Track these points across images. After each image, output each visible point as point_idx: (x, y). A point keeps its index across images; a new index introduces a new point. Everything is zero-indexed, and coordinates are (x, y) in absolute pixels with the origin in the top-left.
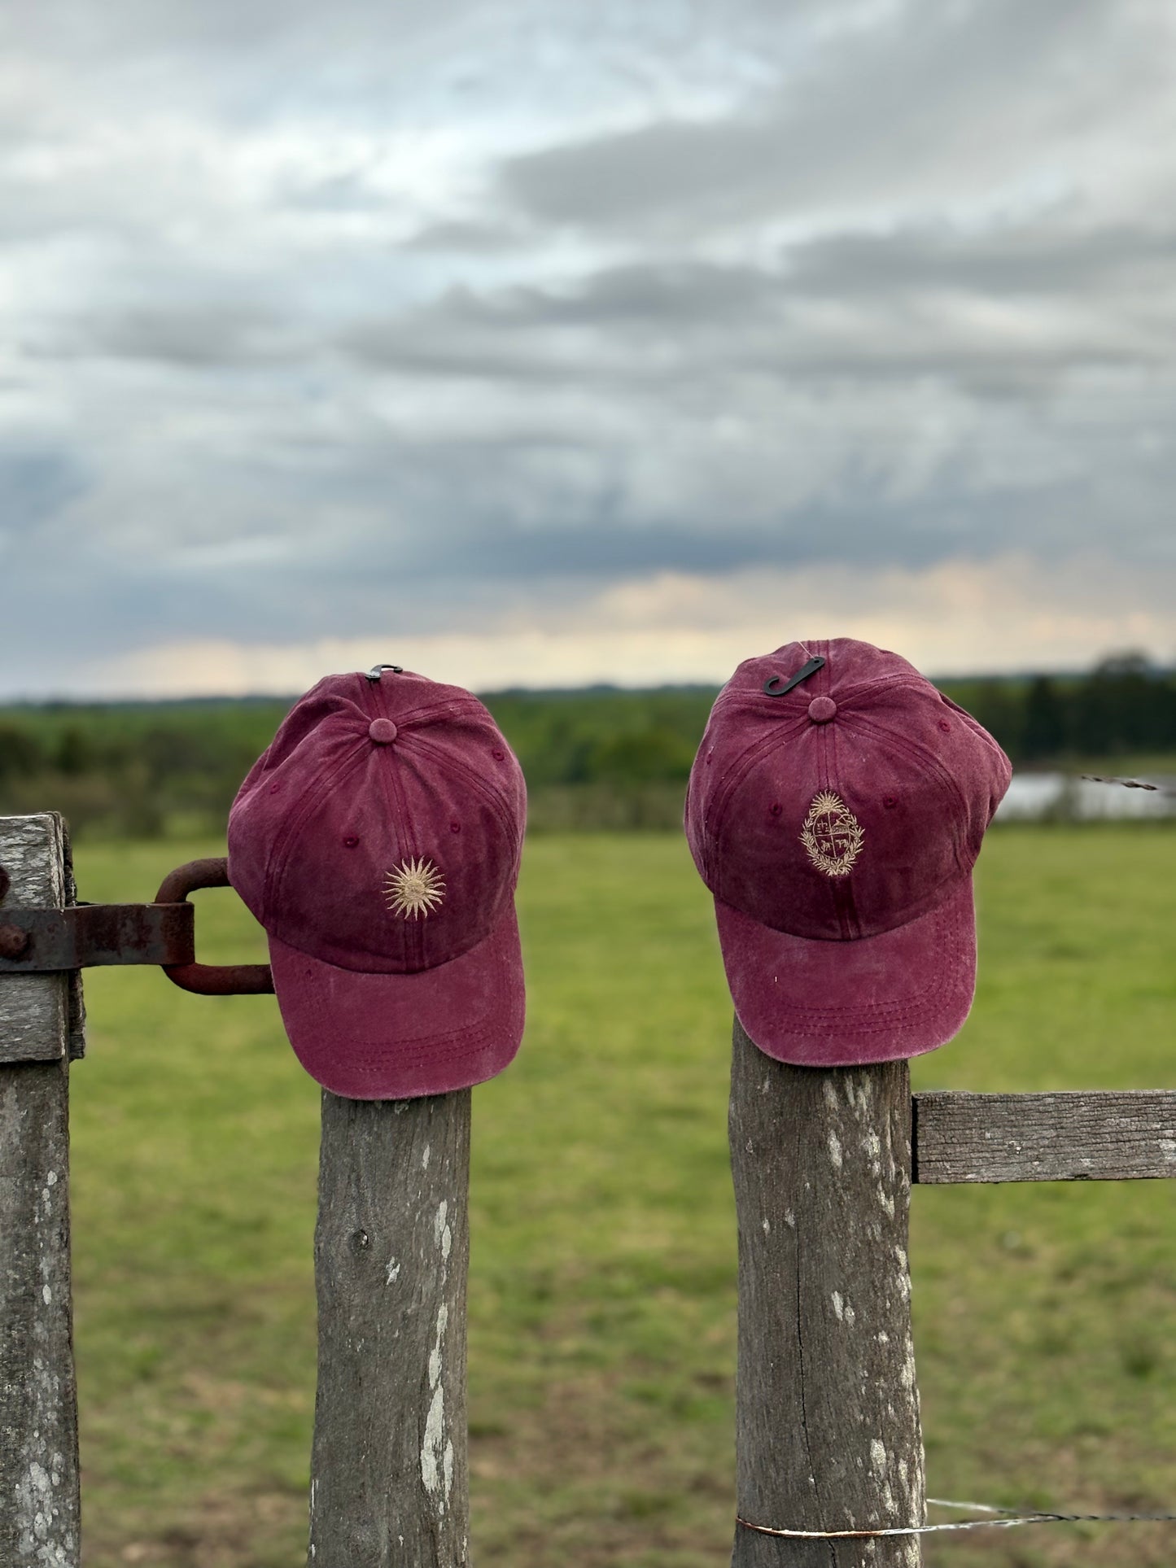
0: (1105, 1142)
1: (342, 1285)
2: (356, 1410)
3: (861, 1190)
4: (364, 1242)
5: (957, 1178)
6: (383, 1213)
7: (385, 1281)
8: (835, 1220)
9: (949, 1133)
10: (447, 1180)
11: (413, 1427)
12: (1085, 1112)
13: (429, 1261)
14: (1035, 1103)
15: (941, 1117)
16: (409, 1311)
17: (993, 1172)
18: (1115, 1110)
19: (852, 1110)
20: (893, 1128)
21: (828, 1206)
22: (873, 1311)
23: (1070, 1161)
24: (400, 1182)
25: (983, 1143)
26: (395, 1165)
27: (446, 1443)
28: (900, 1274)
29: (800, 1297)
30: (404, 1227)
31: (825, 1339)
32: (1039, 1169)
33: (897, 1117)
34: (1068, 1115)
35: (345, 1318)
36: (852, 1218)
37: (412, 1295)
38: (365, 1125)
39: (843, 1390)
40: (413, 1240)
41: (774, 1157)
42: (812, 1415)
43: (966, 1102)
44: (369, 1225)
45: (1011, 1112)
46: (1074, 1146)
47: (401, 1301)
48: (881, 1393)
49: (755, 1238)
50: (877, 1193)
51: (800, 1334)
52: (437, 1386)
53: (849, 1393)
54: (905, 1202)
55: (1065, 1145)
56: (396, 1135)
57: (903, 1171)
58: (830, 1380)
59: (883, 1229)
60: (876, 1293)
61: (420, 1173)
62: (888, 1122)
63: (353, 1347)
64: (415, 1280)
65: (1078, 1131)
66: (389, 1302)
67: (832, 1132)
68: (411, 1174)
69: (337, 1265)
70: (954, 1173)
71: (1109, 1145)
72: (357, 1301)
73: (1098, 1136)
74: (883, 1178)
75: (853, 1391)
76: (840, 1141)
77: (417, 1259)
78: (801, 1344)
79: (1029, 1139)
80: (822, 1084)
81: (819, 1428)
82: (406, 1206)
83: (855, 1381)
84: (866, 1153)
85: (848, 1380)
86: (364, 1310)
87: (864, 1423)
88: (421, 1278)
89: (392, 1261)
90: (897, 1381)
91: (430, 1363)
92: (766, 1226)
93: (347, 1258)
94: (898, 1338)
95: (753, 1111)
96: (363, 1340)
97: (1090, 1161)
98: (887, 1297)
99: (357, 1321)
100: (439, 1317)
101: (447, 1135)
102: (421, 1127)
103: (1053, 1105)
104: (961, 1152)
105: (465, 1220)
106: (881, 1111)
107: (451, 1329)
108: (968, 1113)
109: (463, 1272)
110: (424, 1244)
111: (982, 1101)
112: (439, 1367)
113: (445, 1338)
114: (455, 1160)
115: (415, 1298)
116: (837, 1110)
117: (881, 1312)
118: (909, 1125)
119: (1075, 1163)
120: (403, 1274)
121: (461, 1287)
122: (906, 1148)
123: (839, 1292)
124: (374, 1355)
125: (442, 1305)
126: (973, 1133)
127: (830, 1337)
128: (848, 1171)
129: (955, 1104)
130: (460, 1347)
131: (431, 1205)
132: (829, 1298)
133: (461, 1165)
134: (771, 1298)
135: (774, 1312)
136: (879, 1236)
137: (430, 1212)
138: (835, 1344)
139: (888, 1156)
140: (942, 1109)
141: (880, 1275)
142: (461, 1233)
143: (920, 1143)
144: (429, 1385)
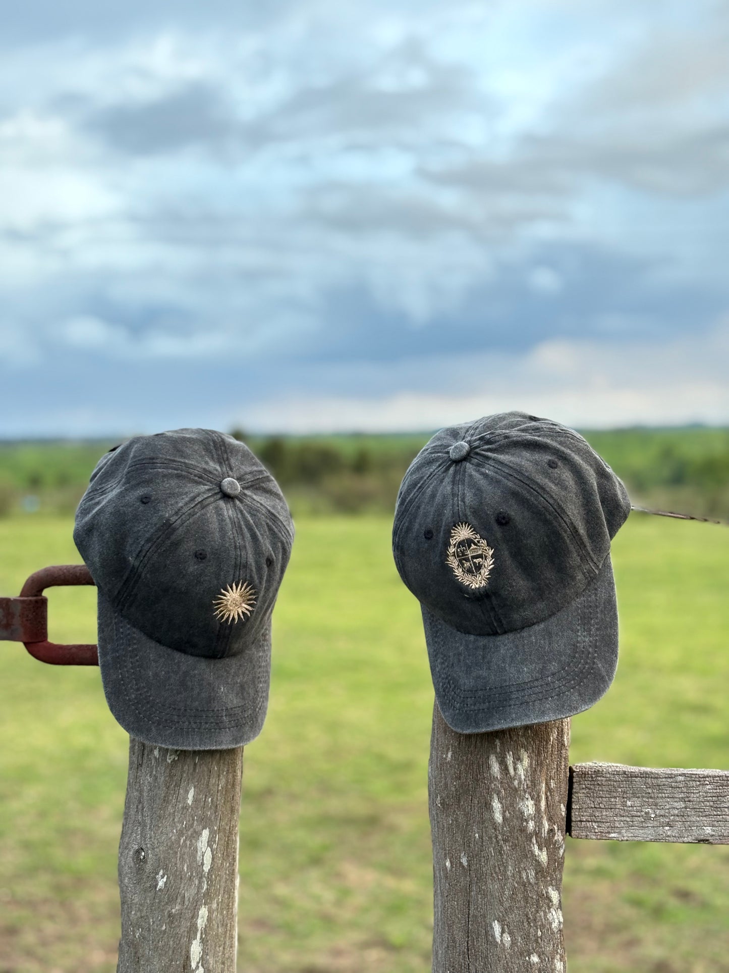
0: (724, 815)
1: (127, 887)
3: (518, 843)
4: (142, 857)
5: (603, 836)
6: (155, 836)
7: (156, 888)
8: (496, 865)
9: (598, 799)
10: (209, 813)
12: (709, 789)
13: (192, 874)
14: (669, 780)
15: (592, 787)
16: (173, 910)
17: (632, 833)
19: (512, 779)
20: (549, 794)
21: (491, 853)
22: (526, 937)
23: (695, 828)
24: (170, 813)
25: (624, 810)
26: (166, 800)
28: (551, 909)
29: (470, 922)
30: (170, 848)
31: (487, 957)
32: (669, 833)
33: (553, 785)
34: (695, 791)
35: (128, 913)
36: (510, 863)
37: (176, 899)
38: (148, 769)
40: (178, 858)
41: (455, 811)
43: (612, 776)
44: (146, 844)
45: (648, 786)
46: (699, 816)
47: (167, 903)
49: (442, 872)
50: (532, 845)
51: (468, 951)
52: (197, 967)
54: (559, 853)
55: (691, 815)
56: (167, 778)
57: (556, 827)
59: (536, 874)
60: (529, 923)
61: (185, 808)
62: (544, 789)
63: (134, 934)
64: (180, 888)
65: (703, 805)
66: (159, 903)
67: (495, 796)
68: (178, 808)
69: (125, 872)
70: (600, 832)
72: (137, 900)
73: (719, 809)
74: (537, 834)
76: (501, 803)
77: (181, 872)
78: (469, 959)
79: (663, 809)
80: (488, 757)
82: (173, 833)
84: (522, 813)
86: (141, 908)
88: (184, 887)
89: (161, 873)
91: (192, 949)
92: (448, 864)
93: (131, 867)
94: (548, 959)
95: (441, 774)
96: (140, 929)
97: (711, 829)
98: (539, 927)
99: (136, 915)
100: (200, 916)
101: (211, 780)
102: (188, 773)
103: (683, 783)
104: (606, 815)
105: (229, 843)
106: (537, 781)
107: (213, 925)
108: (614, 785)
109: (226, 882)
110: (188, 861)
111: (626, 776)
112: (200, 953)
113: (205, 931)
114: (217, 798)
115: (179, 901)
116: (499, 778)
117: (533, 939)
118: (565, 792)
119: (699, 830)
120: (170, 883)
121: (224, 893)
122: (561, 810)
123: (498, 921)
124: (148, 941)
125: (203, 906)
126: (617, 801)
127: (490, 956)
128: (507, 827)
129: (603, 777)
130: (221, 937)
131: (195, 832)
132: (491, 925)
133: (225, 802)
134: (450, 921)
135: (451, 931)
136: (533, 879)
137: (194, 837)
138: (495, 961)
139: (542, 816)
140: (593, 781)
141: (534, 910)
142: (224, 853)
143: (574, 806)
144: (191, 966)
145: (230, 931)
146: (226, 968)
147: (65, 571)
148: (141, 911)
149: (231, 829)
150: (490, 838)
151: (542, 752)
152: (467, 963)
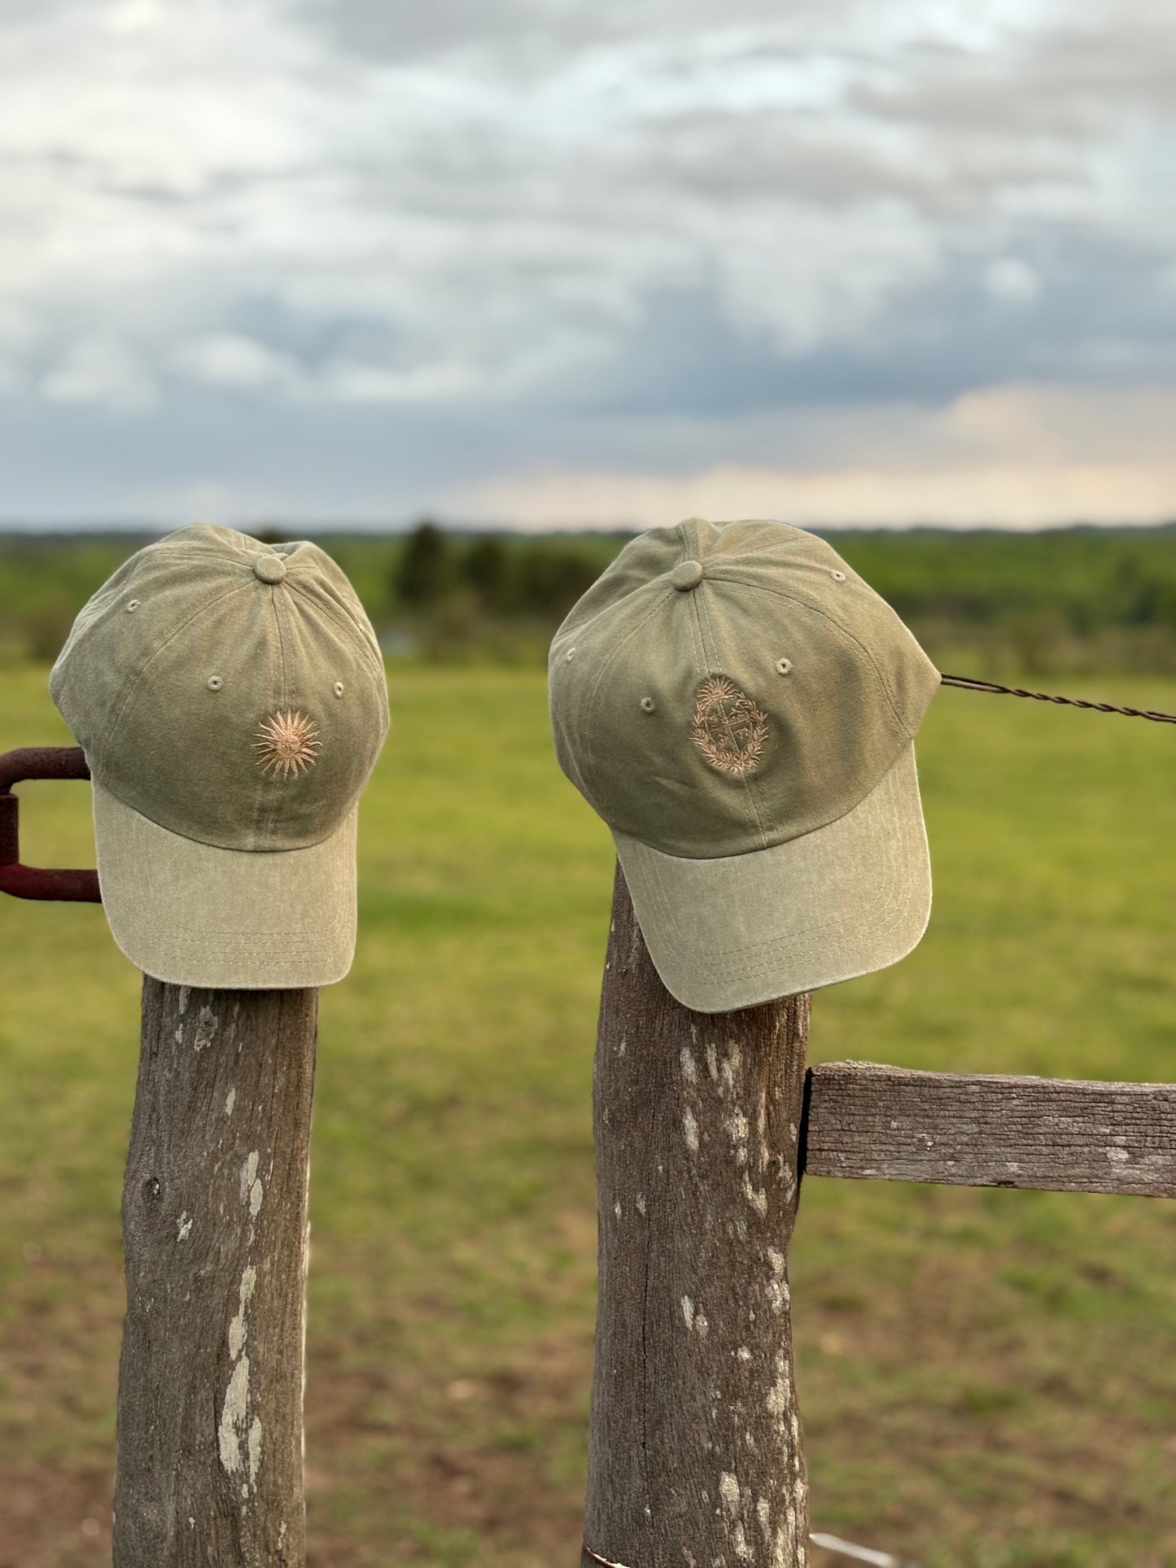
0: (1039, 1145)
1: (134, 1236)
2: (146, 1375)
3: (722, 1180)
4: (155, 1192)
5: (852, 1173)
6: (175, 1161)
7: (176, 1238)
8: (688, 1212)
9: (847, 1117)
10: (259, 1128)
11: (207, 1400)
12: (1017, 1106)
13: (231, 1219)
14: (955, 1090)
15: (839, 1099)
16: (202, 1272)
17: (896, 1169)
18: (1055, 1107)
19: (715, 1085)
20: (771, 1108)
21: (681, 1195)
22: (732, 1322)
23: (994, 1163)
24: (198, 1127)
25: (887, 1134)
26: (191, 1108)
27: (252, 1419)
28: (772, 1281)
29: (648, 1298)
30: (198, 1178)
31: (671, 1349)
32: (953, 1170)
33: (778, 1095)
34: (995, 1108)
35: (134, 1275)
36: (709, 1211)
37: (207, 1256)
38: (166, 1060)
39: (688, 1411)
40: (210, 1194)
41: (629, 1131)
42: (653, 1436)
43: (870, 1083)
44: (162, 1173)
45: (924, 1099)
46: (999, 1146)
47: (192, 1261)
48: (736, 1419)
49: (609, 1223)
50: (743, 1185)
51: (644, 1340)
52: (239, 1357)
53: (695, 1416)
54: (785, 1197)
55: (988, 1144)
56: (194, 1075)
57: (781, 1158)
58: (674, 1398)
59: (749, 1227)
60: (736, 1301)
61: (222, 1119)
62: (763, 1100)
63: (143, 1306)
64: (212, 1239)
65: (1006, 1129)
66: (180, 1260)
67: (688, 1109)
68: (211, 1119)
69: (130, 1214)
70: (850, 1167)
71: (1044, 1148)
72: (147, 1256)
73: (1030, 1136)
74: (751, 1167)
75: (701, 1413)
76: (697, 1121)
77: (214, 1215)
78: (645, 1353)
79: (945, 1134)
80: (679, 1052)
81: (659, 1452)
82: (203, 1156)
83: (704, 1402)
84: (729, 1136)
85: (695, 1401)
86: (154, 1267)
87: (712, 1453)
88: (219, 1238)
89: (184, 1216)
90: (760, 1406)
91: (231, 1331)
92: (618, 1210)
93: (139, 1206)
94: (766, 1356)
95: (610, 1076)
96: (153, 1299)
97: (1018, 1166)
98: (751, 1306)
99: (147, 1278)
100: (244, 1281)
101: (262, 1078)
102: (226, 1067)
103: (978, 1095)
104: (859, 1142)
105: (291, 1173)
106: (753, 1088)
107: (264, 1294)
108: (872, 1096)
109: (285, 1231)
110: (225, 1198)
111: (890, 1083)
112: (244, 1336)
113: (253, 1302)
114: (272, 1106)
115: (211, 1258)
116: (695, 1083)
117: (742, 1324)
118: (798, 1105)
119: (998, 1167)
120: (197, 1231)
121: (283, 1248)
122: (790, 1133)
123: (689, 1296)
124: (164, 1318)
125: (249, 1267)
126: (876, 1120)
127: (677, 1349)
128: (706, 1156)
129: (856, 1084)
130: (278, 1313)
131: (237, 1156)
132: (679, 1302)
133: (283, 1112)
134: (619, 1295)
135: (620, 1310)
136: (744, 1235)
137: (235, 1164)
138: (682, 1356)
139: (760, 1142)
140: (841, 1089)
141: (743, 1281)
142: (282, 1188)
143: (811, 1128)
144: (229, 1355)
145: (292, 1304)
146: (285, 1360)
147: (43, 756)
148: (153, 1272)
149: (295, 1152)
150: (680, 1172)
151: (762, 1045)
152: (642, 1358)
